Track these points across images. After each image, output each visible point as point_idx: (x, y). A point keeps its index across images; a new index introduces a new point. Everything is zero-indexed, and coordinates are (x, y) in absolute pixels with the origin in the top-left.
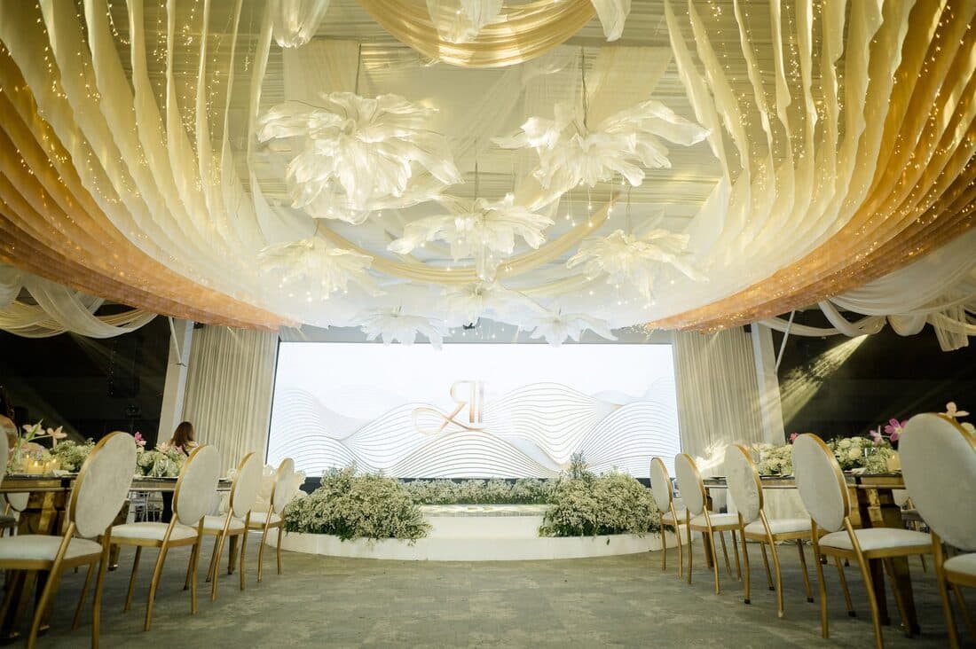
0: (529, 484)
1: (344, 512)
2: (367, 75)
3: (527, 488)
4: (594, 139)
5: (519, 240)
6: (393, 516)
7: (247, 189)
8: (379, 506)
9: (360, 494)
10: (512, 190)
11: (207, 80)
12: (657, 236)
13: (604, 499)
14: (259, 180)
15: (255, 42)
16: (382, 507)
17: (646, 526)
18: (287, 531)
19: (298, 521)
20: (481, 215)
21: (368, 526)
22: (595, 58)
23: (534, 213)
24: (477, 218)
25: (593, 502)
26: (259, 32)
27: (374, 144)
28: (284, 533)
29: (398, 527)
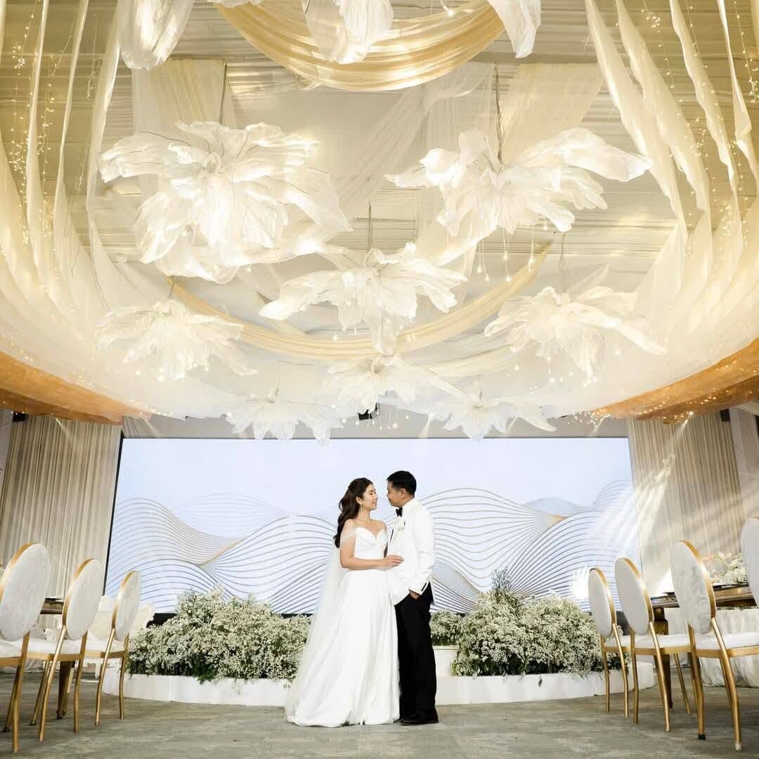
0: (444, 620)
1: (204, 646)
2: (235, 100)
3: (441, 624)
4: (509, 175)
5: (424, 301)
6: (266, 649)
7: (86, 242)
8: (249, 638)
9: (225, 623)
10: (413, 239)
11: (40, 108)
12: (597, 295)
13: (535, 628)
14: (99, 231)
15: (99, 62)
16: (252, 639)
17: (589, 663)
18: (131, 673)
19: (144, 660)
20: (375, 270)
21: (234, 663)
22: (512, 77)
23: (441, 267)
24: (370, 274)
25: (521, 632)
26: (104, 51)
27: (243, 184)
28: (127, 676)
29: (272, 664)
